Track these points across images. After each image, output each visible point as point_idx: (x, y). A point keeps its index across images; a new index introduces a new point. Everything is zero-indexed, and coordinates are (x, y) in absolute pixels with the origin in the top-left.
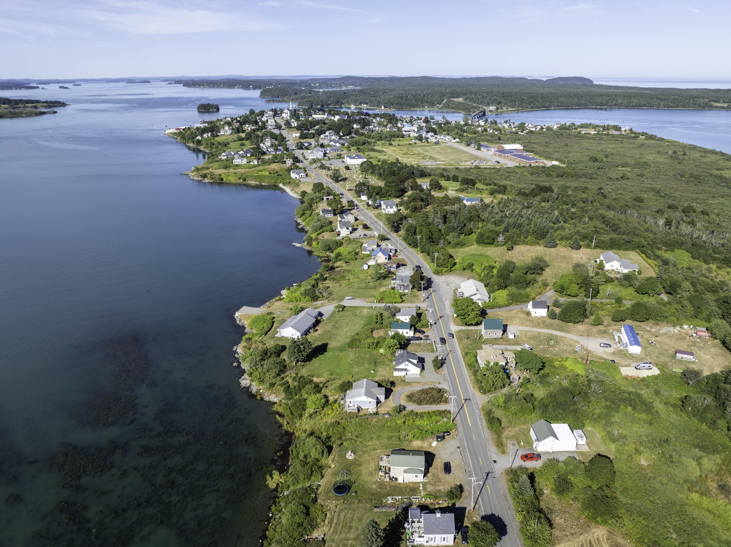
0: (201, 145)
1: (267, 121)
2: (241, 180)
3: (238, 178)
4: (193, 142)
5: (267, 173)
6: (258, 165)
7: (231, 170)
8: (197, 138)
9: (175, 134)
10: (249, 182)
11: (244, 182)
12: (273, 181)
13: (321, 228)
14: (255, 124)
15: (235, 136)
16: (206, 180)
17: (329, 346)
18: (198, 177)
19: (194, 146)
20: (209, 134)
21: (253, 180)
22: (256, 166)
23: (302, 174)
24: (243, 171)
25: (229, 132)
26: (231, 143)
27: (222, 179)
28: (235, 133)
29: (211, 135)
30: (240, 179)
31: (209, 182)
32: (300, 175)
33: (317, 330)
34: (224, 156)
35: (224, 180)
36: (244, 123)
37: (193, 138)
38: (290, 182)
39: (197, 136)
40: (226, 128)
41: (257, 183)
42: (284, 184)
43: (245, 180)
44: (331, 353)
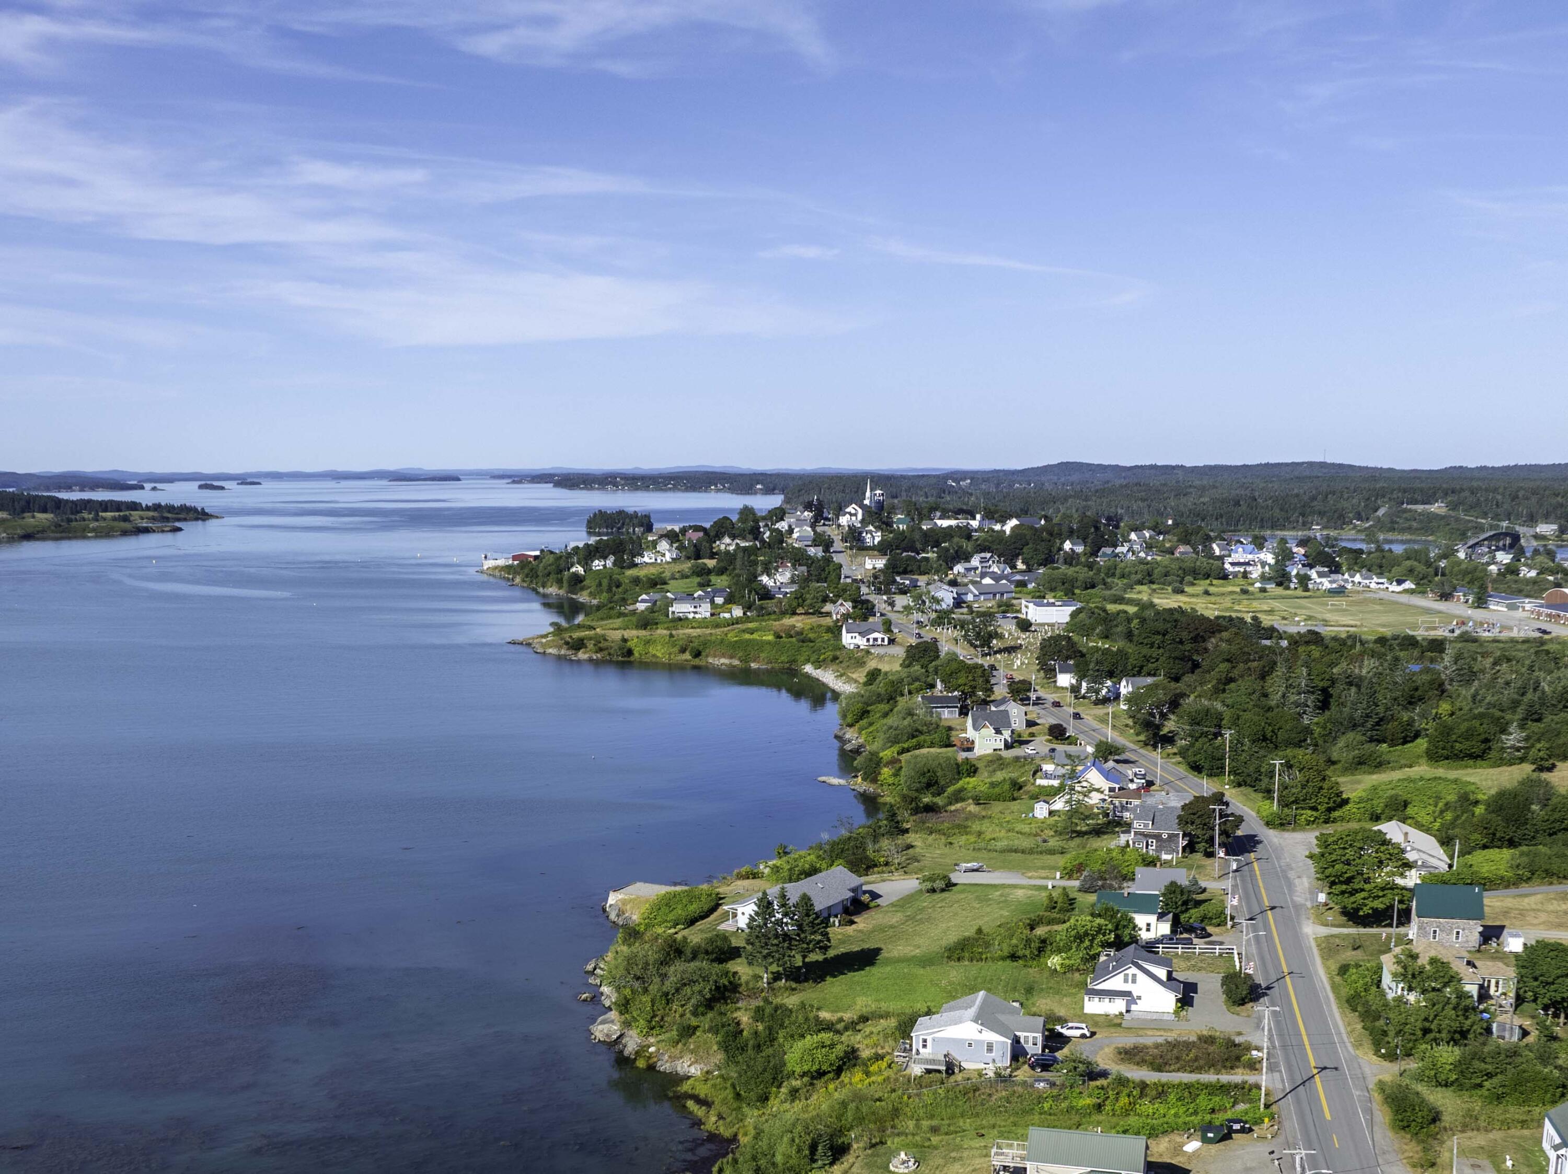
0: (582, 589)
1: (791, 531)
2: (687, 656)
3: (676, 649)
4: (560, 582)
5: (770, 638)
6: (745, 619)
7: (661, 632)
8: (573, 570)
9: (508, 568)
10: (710, 660)
11: (697, 662)
12: (784, 658)
13: (913, 737)
14: (751, 537)
15: (687, 566)
16: (582, 655)
17: (884, 954)
18: (560, 647)
19: (562, 592)
20: (609, 563)
21: (723, 656)
22: (737, 621)
23: (876, 635)
24: (694, 632)
25: (668, 557)
26: (672, 582)
27: (630, 652)
28: (689, 558)
29: (614, 564)
30: (683, 651)
31: (591, 660)
32: (872, 636)
33: (852, 922)
34: (643, 601)
35: (636, 654)
36: (719, 536)
37: (560, 571)
38: (835, 658)
39: (572, 566)
40: (664, 545)
41: (736, 662)
42: (818, 664)
43: (697, 654)
44: (889, 968)
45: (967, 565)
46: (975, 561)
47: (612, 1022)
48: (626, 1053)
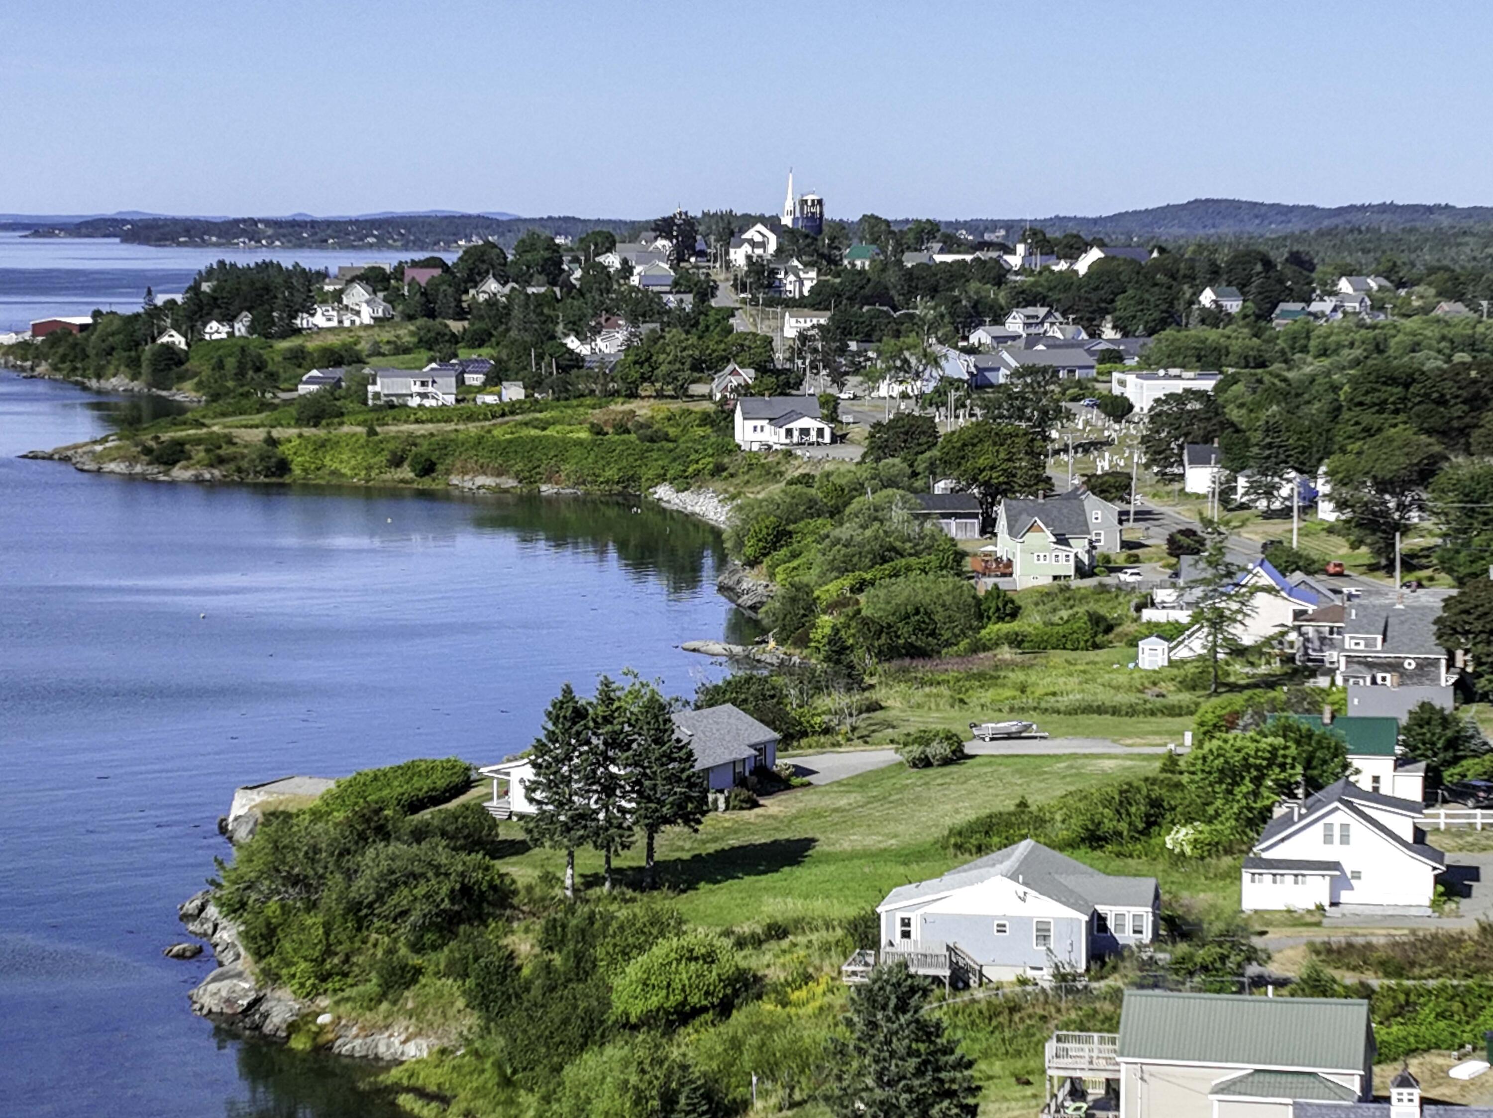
0: (181, 378)
1: (627, 269)
2: (406, 472)
3: (382, 459)
4: (134, 366)
5: (584, 435)
6: (529, 405)
7: (351, 429)
8: (165, 339)
9: (23, 348)
10: (455, 480)
11: (426, 483)
12: (611, 473)
13: (884, 560)
14: (542, 278)
15: (405, 333)
16: (180, 473)
17: (821, 848)
18: (133, 460)
19: (137, 386)
20: (240, 328)
21: (483, 470)
22: (513, 408)
23: (805, 422)
24: (420, 429)
25: (366, 318)
26: (374, 360)
27: (283, 467)
28: (410, 318)
29: (251, 329)
30: (397, 461)
31: (198, 481)
32: (796, 425)
33: (755, 805)
34: (312, 381)
35: (297, 471)
36: (474, 278)
37: (135, 345)
38: (718, 470)
39: (161, 334)
40: (358, 295)
41: (509, 482)
42: (683, 482)
43: (427, 469)
44: (833, 868)
45: (998, 330)
46: (1015, 324)
47: (239, 975)
48: (268, 1028)
